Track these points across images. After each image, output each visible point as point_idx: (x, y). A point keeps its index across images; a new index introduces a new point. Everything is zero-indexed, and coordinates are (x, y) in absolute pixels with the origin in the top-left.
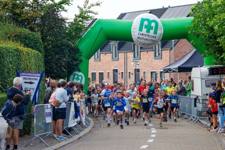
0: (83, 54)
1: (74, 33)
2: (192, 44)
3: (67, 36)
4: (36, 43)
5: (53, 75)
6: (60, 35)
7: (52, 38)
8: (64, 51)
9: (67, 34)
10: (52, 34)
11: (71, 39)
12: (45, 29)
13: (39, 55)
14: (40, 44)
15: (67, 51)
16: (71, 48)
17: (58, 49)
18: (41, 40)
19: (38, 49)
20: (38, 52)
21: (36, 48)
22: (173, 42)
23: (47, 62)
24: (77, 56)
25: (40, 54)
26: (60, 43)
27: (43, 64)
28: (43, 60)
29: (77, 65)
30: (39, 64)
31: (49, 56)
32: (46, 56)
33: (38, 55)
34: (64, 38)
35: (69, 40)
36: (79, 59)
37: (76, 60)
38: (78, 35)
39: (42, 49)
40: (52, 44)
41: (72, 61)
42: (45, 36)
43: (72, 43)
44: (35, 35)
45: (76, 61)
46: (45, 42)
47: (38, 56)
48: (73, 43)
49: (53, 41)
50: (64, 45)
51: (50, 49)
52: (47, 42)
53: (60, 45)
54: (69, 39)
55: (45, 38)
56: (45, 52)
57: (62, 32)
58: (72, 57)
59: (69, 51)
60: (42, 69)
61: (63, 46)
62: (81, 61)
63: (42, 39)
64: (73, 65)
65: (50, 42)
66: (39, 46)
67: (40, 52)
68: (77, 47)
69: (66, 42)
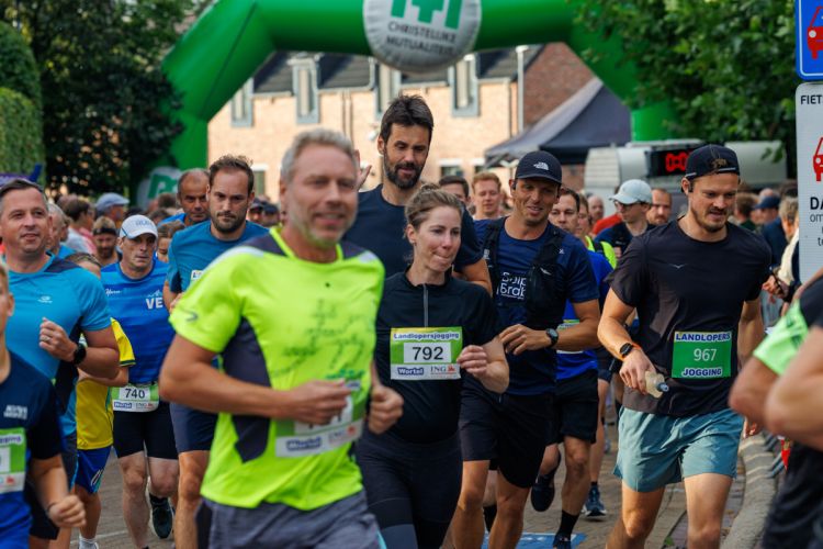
0: (186, 101)
1: (151, 24)
2: (588, 63)
3: (127, 37)
4: (12, 61)
5: (75, 180)
6: (100, 31)
7: (71, 42)
8: (118, 92)
9: (126, 27)
10: (72, 27)
11: (140, 44)
12: (46, 12)
13: (23, 108)
14: (28, 64)
15: (128, 90)
16: (141, 81)
17: (96, 85)
18: (29, 52)
19: (19, 86)
20: (19, 95)
21: (13, 79)
22: (520, 57)
23: (53, 134)
24: (165, 108)
25: (26, 102)
26: (100, 64)
27: (39, 141)
28: (37, 125)
29: (164, 144)
30: (24, 139)
31: (62, 111)
32: (49, 111)
33: (19, 108)
34: (116, 41)
35: (133, 51)
36: (173, 122)
37: (162, 122)
38: (167, 31)
39: (35, 85)
40: (70, 66)
41: (145, 127)
42: (43, 38)
43: (145, 62)
44: (6, 33)
45: (161, 129)
46: (46, 58)
47: (18, 112)
48: (151, 61)
49: (73, 56)
50: (117, 69)
51: (65, 84)
52: (51, 57)
53: (99, 70)
54: (133, 44)
55: (44, 43)
56: (44, 93)
57: (109, 21)
58: (147, 114)
59: (135, 91)
60: (34, 159)
61: (114, 72)
62: (179, 128)
63: (35, 45)
64: (152, 144)
65: (64, 59)
66: (22, 73)
67: (27, 93)
68: (164, 77)
69: (125, 59)
